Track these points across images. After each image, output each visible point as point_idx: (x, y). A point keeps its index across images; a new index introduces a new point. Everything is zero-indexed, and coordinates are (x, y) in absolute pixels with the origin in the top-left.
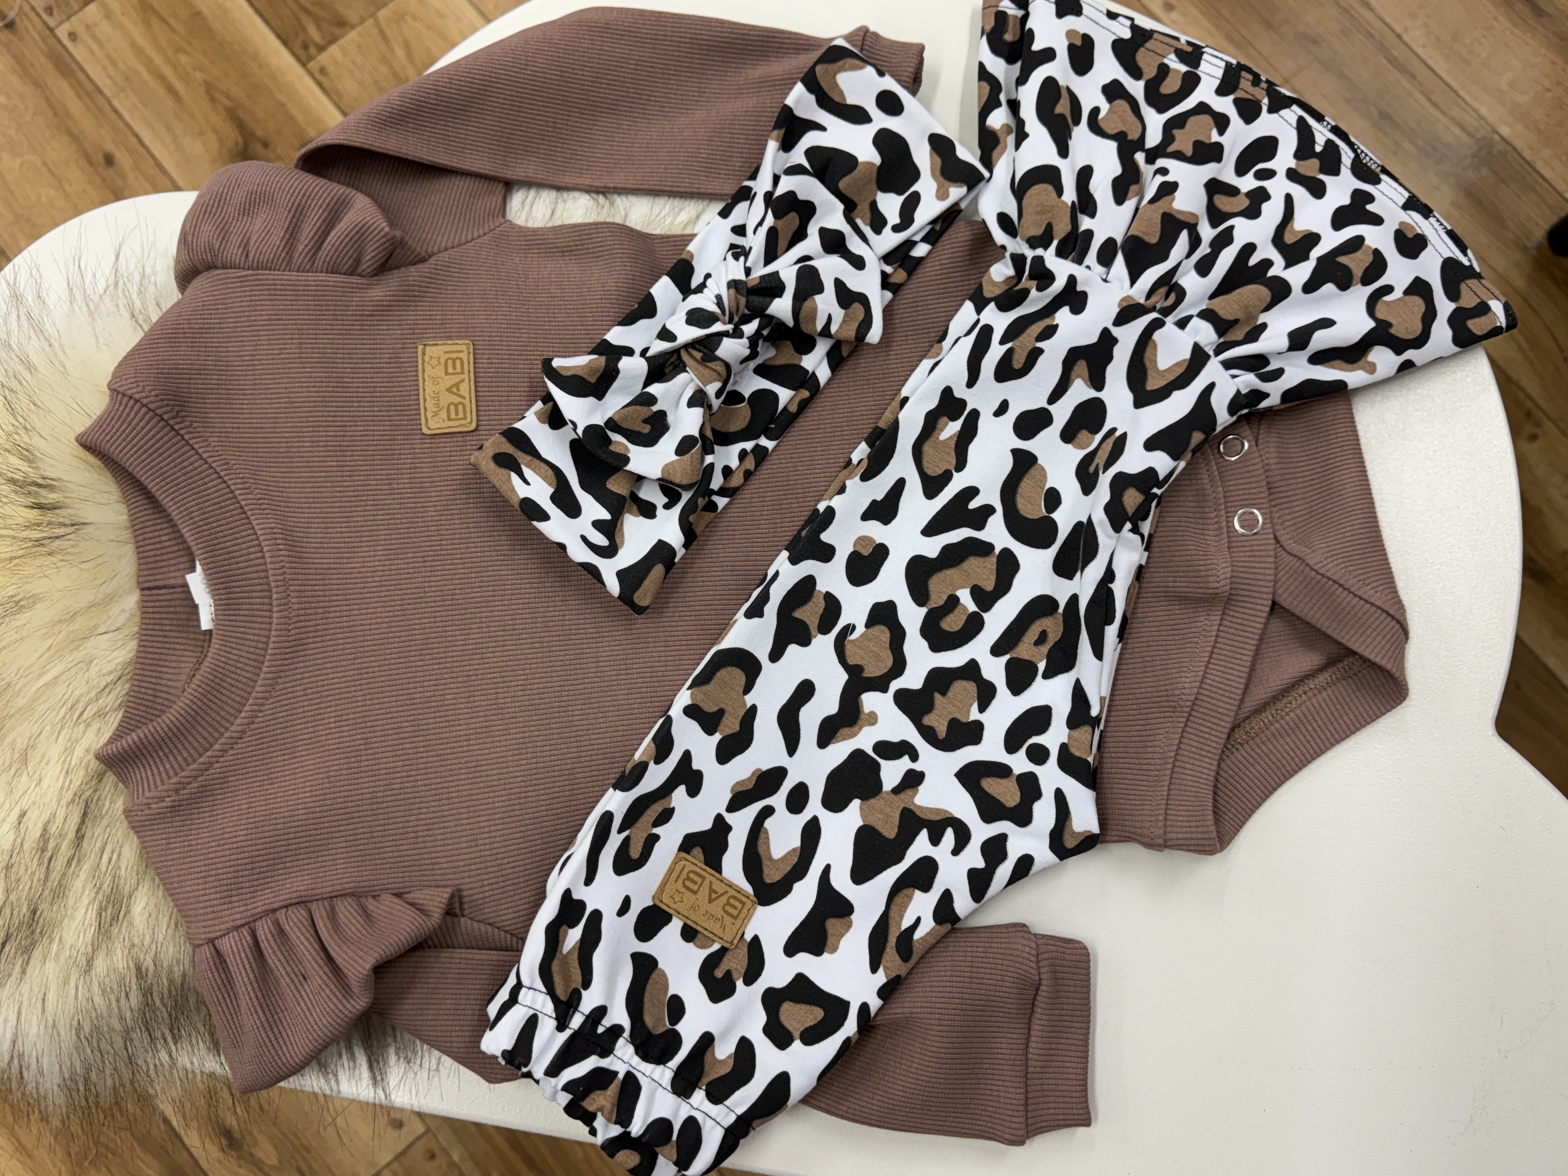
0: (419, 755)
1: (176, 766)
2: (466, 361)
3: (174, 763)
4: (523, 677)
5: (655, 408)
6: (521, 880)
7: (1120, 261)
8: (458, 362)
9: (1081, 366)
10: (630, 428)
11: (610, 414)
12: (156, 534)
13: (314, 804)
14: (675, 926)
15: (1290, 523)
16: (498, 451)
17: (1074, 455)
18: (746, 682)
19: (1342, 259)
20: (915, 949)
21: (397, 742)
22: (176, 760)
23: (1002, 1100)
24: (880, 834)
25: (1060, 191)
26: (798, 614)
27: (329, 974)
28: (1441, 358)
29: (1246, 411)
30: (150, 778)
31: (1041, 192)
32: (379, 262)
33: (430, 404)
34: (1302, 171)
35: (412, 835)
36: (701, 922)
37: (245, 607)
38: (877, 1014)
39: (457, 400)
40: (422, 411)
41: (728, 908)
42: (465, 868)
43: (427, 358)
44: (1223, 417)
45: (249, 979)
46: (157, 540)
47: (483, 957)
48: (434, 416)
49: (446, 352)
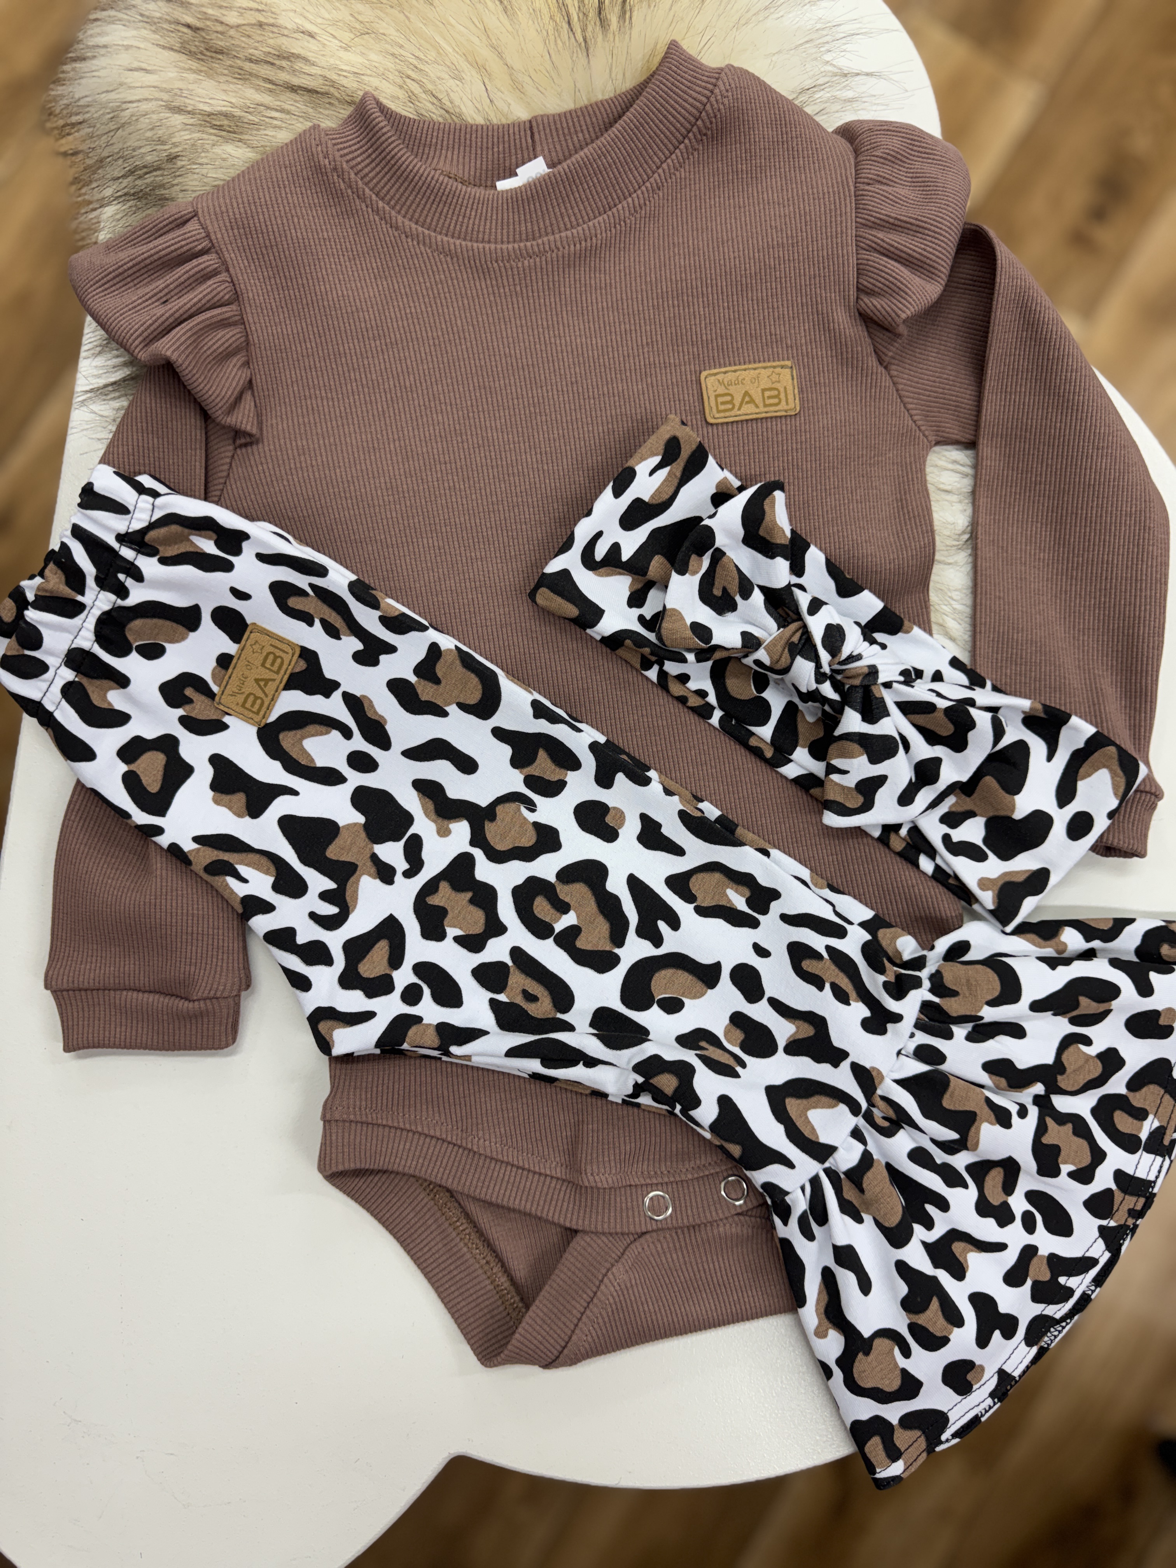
0: (383, 394)
1: (360, 167)
2: (777, 408)
3: (363, 164)
4: (462, 486)
5: (738, 598)
6: (270, 500)
7: (921, 1068)
8: (776, 401)
9: (808, 1031)
10: (717, 575)
11: (730, 553)
12: (584, 127)
13: (330, 299)
14: (231, 647)
15: (659, 1249)
16: (682, 442)
17: (719, 1026)
18: (469, 705)
19: (935, 1304)
20: (217, 878)
21: (395, 373)
22: (366, 166)
23: (83, 966)
24: (330, 843)
25: (993, 1003)
26: (542, 754)
27: (167, 323)
28: (837, 1407)
29: (769, 1202)
30: (348, 144)
31: (992, 984)
32: (871, 314)
33: (731, 376)
34: (1035, 1262)
35: (307, 394)
36: (237, 671)
37: (516, 216)
38: (155, 843)
39: (737, 403)
40: (723, 370)
41: (251, 698)
42: (278, 446)
43: (778, 370)
44: (760, 1177)
45: (160, 251)
46: (578, 129)
47: (198, 471)
48: (719, 381)
49: (785, 388)
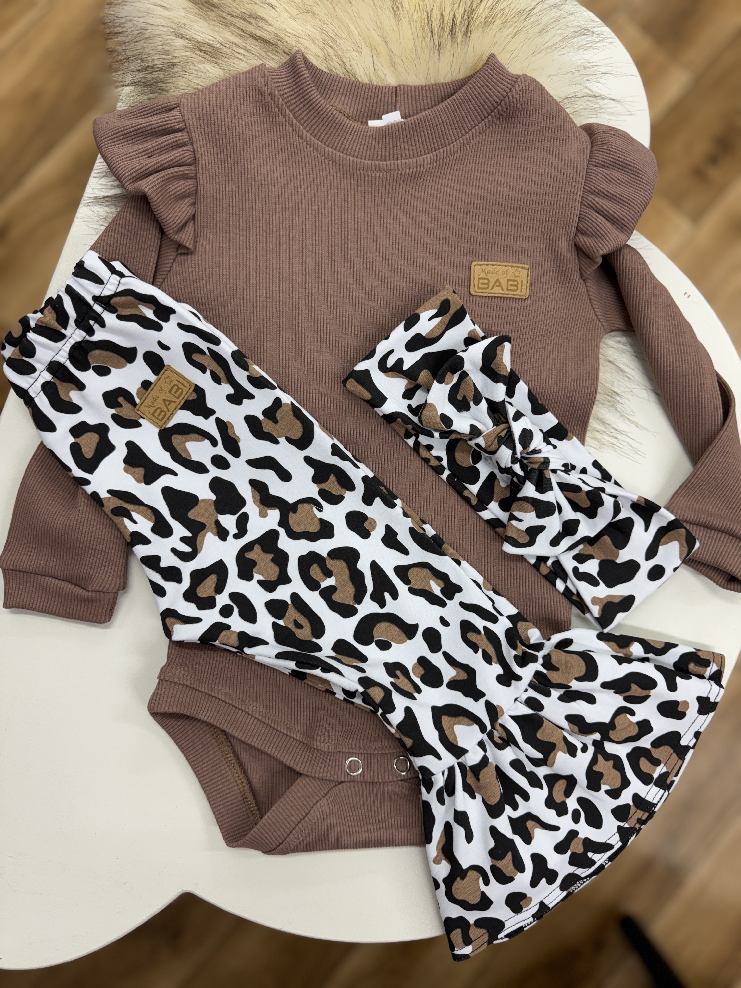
0: (275, 239)
1: (286, 96)
2: (515, 293)
3: (288, 94)
4: (313, 305)
5: (472, 404)
6: (192, 290)
7: (528, 711)
8: (515, 288)
9: (463, 676)
10: (461, 387)
11: (471, 374)
12: (429, 97)
13: (253, 174)
14: (152, 378)
15: (350, 793)
16: (451, 303)
17: (410, 663)
18: (293, 439)
19: (509, 856)
20: (118, 517)
21: (284, 226)
22: (290, 96)
23: (24, 557)
24: (192, 508)
25: (579, 679)
26: (332, 477)
27: (149, 170)
28: (438, 907)
29: (421, 777)
30: (281, 80)
31: (581, 667)
32: (582, 247)
33: (490, 268)
34: (575, 841)
35: (228, 230)
36: (153, 392)
37: (377, 144)
38: (83, 489)
40: (486, 263)
41: (159, 411)
42: (203, 259)
43: (520, 269)
44: (419, 761)
45: (153, 124)
46: (425, 98)
47: (151, 264)
48: (482, 269)
49: (522, 281)
